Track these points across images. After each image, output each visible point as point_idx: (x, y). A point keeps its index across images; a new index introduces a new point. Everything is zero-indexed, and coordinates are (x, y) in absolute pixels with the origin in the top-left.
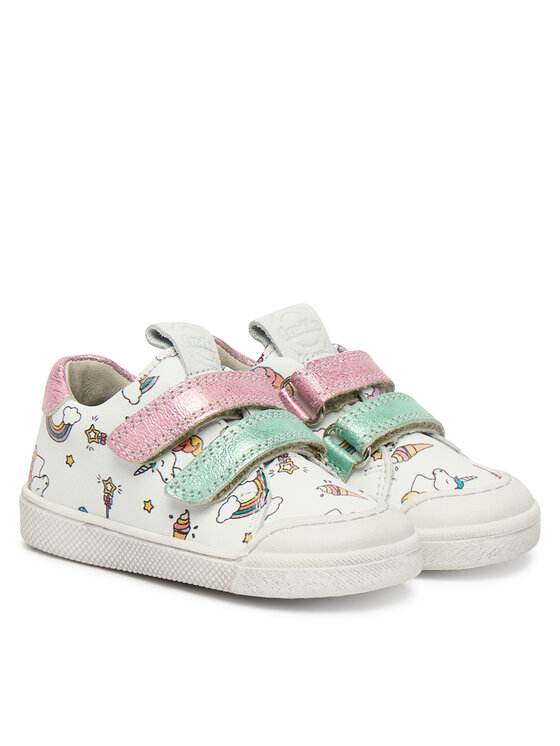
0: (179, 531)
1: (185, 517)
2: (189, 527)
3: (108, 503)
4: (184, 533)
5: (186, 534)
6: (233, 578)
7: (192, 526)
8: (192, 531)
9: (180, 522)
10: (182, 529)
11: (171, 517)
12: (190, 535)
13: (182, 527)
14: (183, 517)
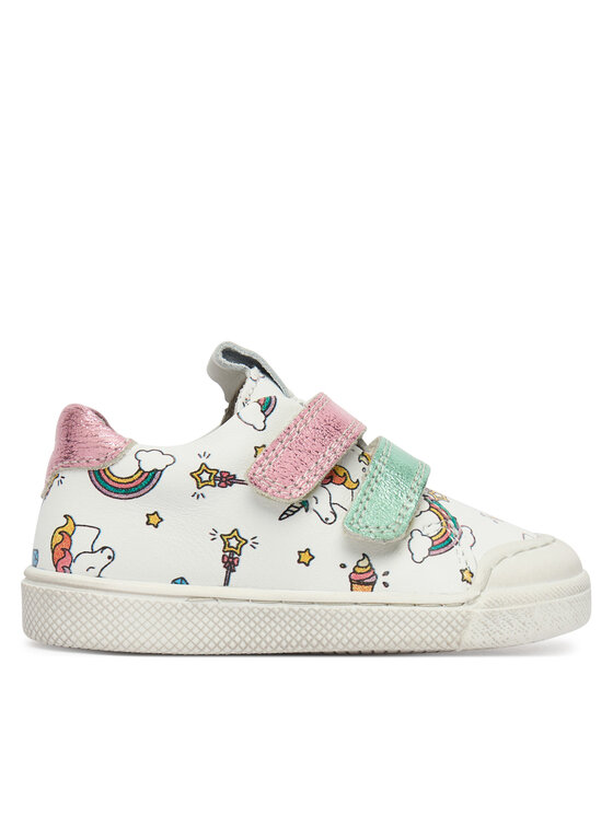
0: (360, 582)
1: (365, 563)
2: (374, 574)
3: (230, 564)
4: (368, 584)
5: (373, 584)
6: (464, 627)
7: (379, 572)
8: (381, 579)
9: (358, 570)
10: (362, 579)
11: (343, 566)
12: (379, 585)
13: (362, 577)
14: (361, 564)
